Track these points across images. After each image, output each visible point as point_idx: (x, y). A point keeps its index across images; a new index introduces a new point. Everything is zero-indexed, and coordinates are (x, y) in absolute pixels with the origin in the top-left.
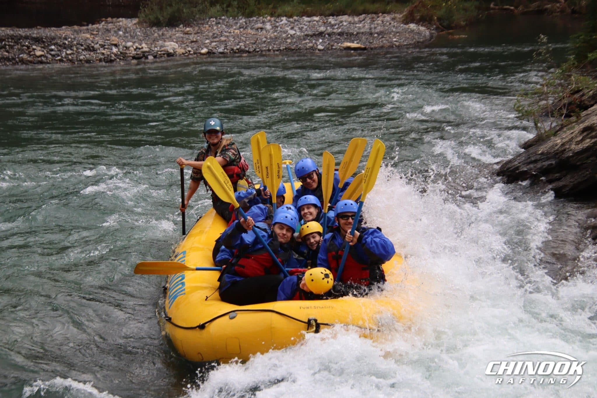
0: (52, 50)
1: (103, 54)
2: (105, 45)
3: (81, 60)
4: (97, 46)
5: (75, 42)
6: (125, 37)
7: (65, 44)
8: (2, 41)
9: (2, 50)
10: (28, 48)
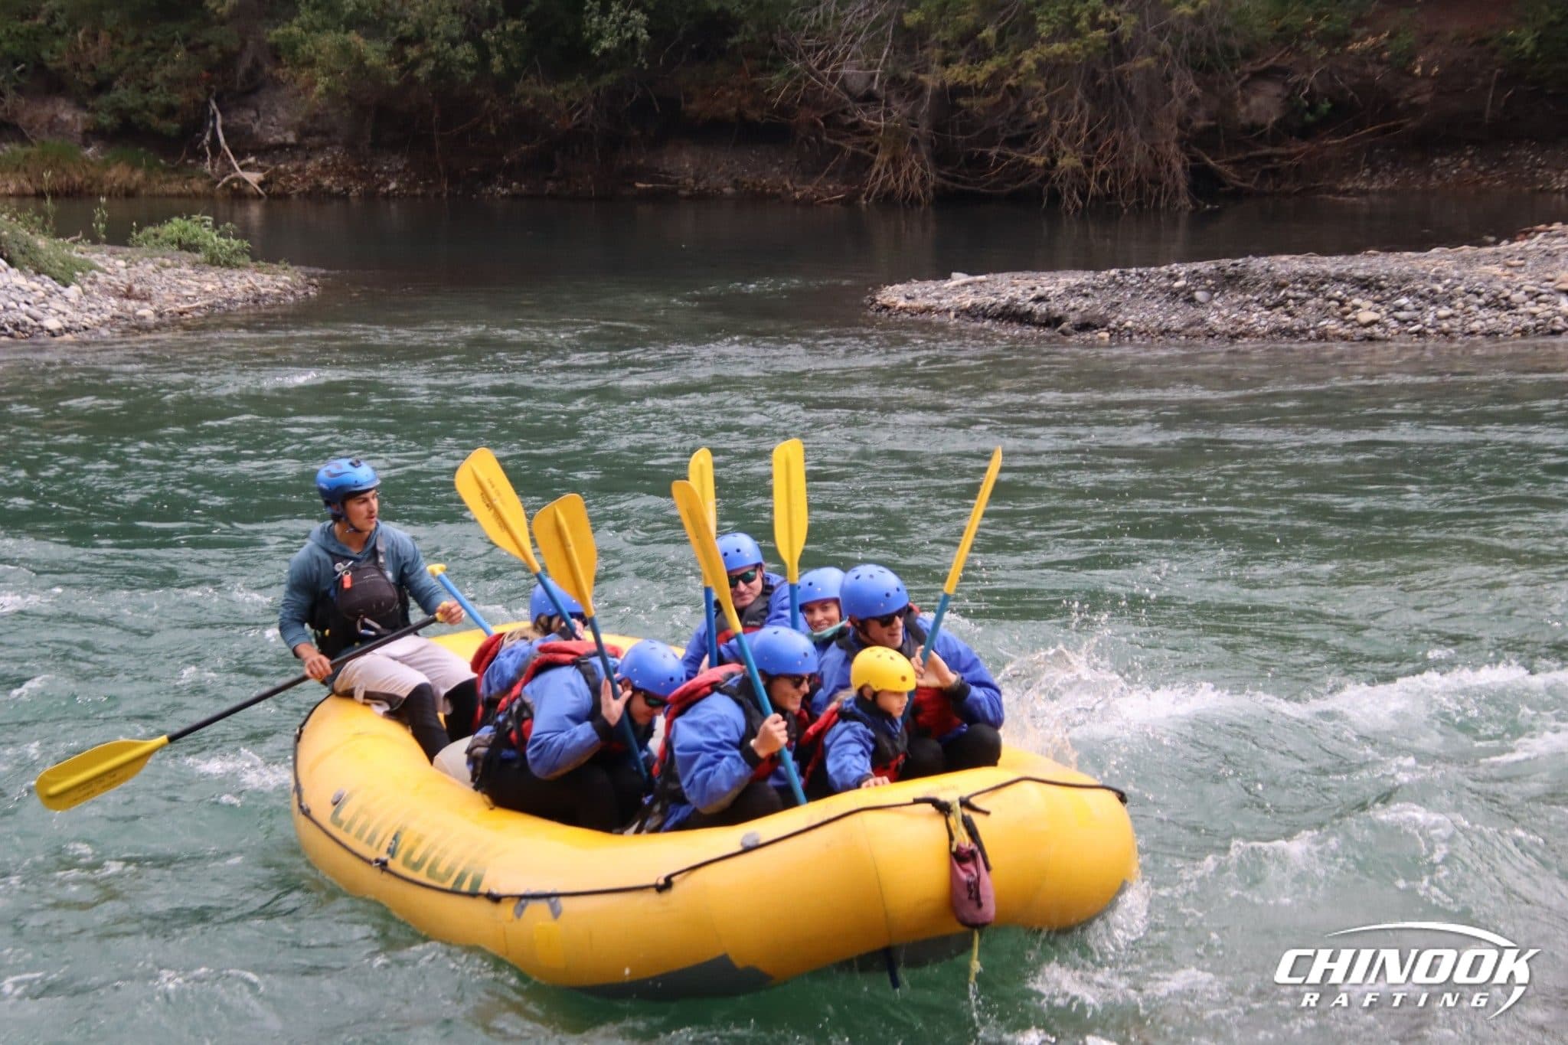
0: (1401, 308)
1: (1533, 316)
2: (1538, 295)
3: (1472, 333)
4: (1517, 297)
5: (1462, 288)
7: (1433, 292)
8: (1278, 286)
9: (1278, 310)
10: (1342, 303)
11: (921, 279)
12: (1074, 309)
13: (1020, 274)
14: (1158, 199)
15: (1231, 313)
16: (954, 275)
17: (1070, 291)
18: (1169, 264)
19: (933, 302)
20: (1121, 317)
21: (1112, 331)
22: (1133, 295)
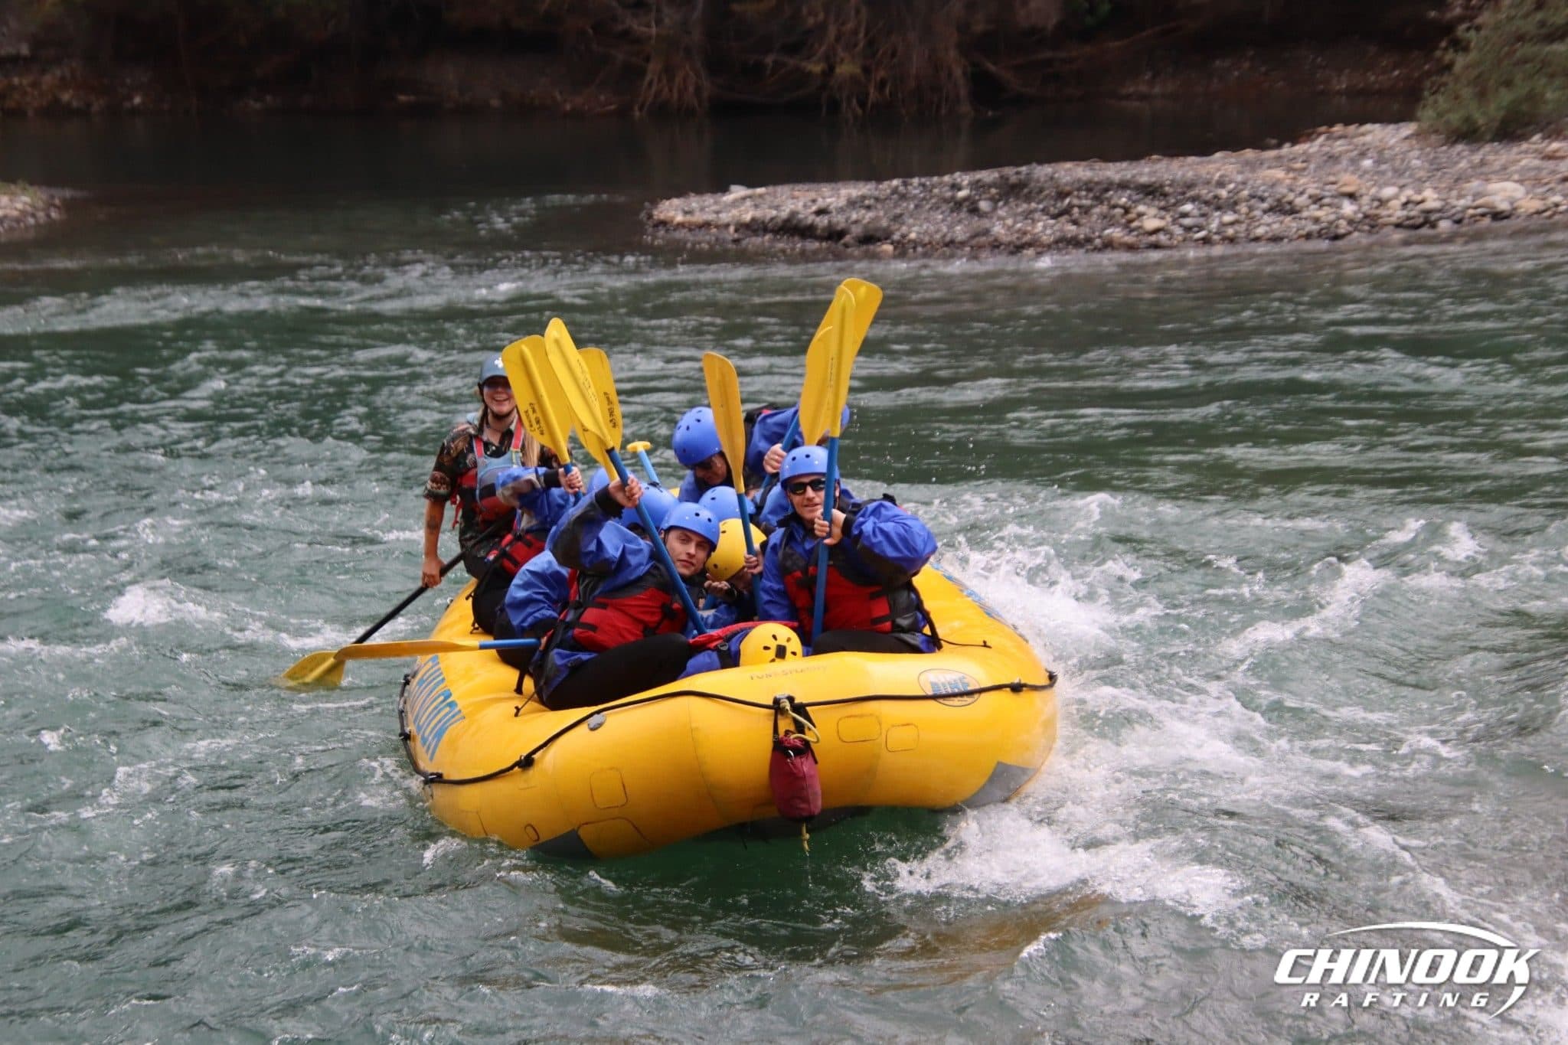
0: (1185, 215)
1: (1317, 220)
2: (1321, 199)
3: (1257, 239)
4: (1300, 201)
5: (1245, 193)
6: (1378, 173)
7: (1216, 197)
8: (1062, 195)
9: (1063, 219)
10: (1127, 211)
11: (699, 192)
12: (856, 222)
13: (800, 186)
14: (939, 107)
15: (1015, 223)
16: (733, 188)
17: (852, 203)
18: (951, 172)
19: (711, 217)
20: (904, 229)
21: (897, 244)
22: (917, 207)
